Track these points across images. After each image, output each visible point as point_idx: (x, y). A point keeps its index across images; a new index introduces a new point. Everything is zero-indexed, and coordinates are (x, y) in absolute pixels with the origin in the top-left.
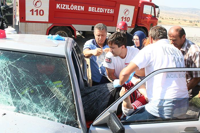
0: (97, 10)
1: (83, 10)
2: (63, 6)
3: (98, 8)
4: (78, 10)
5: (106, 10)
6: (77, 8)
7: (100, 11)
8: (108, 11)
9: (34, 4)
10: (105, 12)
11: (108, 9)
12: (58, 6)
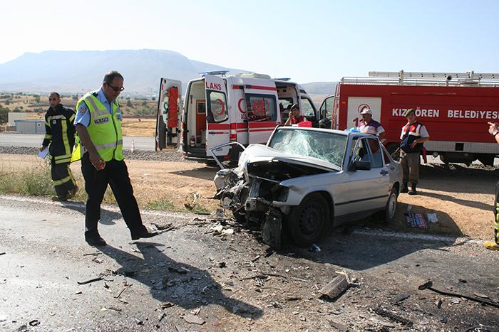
0: (463, 114)
1: (438, 116)
2: (402, 112)
3: (466, 112)
4: (429, 116)
5: (482, 114)
6: (427, 114)
7: (470, 116)
8: (488, 115)
9: (360, 110)
10: (482, 117)
11: (488, 112)
12: (395, 112)
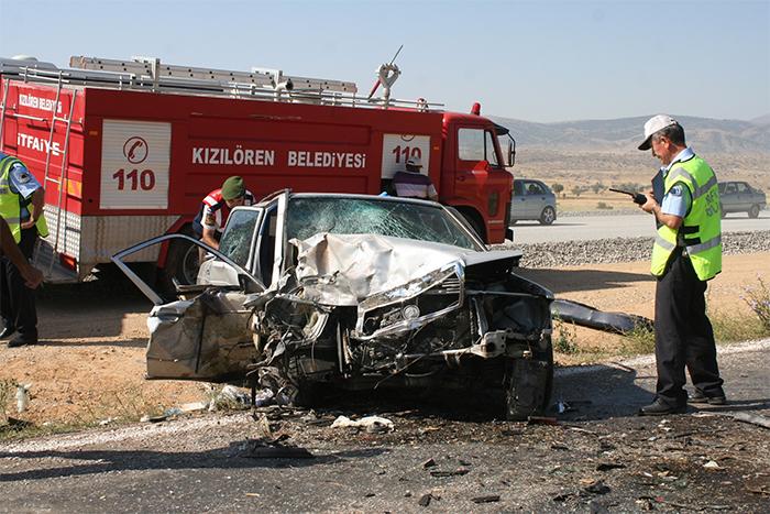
0: (312, 160)
1: (272, 164)
2: (211, 154)
3: (317, 154)
4: (258, 163)
5: (340, 159)
6: (254, 159)
7: (322, 162)
8: (348, 160)
9: (127, 152)
10: (340, 165)
11: (348, 155)
12: (196, 155)
